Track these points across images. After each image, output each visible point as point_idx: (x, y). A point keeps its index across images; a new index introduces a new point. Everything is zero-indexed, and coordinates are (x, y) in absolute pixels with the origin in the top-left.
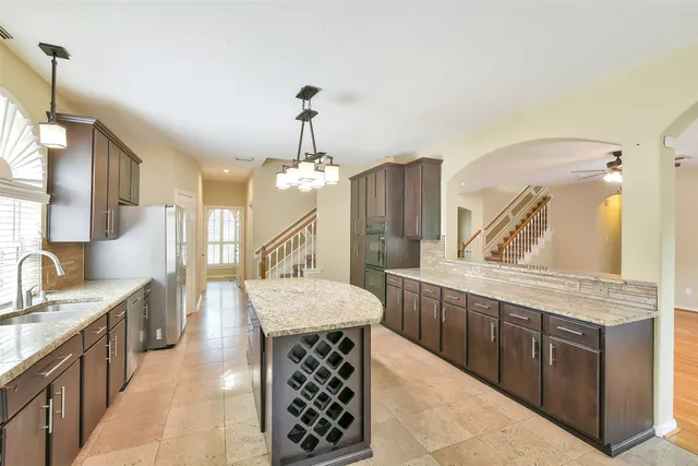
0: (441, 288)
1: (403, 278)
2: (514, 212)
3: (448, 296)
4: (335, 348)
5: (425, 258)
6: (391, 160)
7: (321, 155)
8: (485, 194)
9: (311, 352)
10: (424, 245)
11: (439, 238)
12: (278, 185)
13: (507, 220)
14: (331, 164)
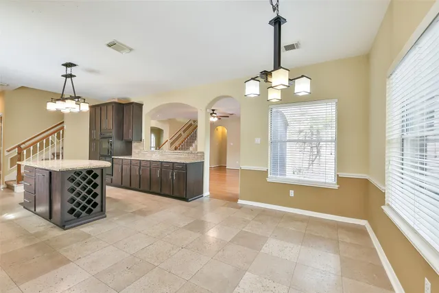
0: (140, 161)
1: (122, 159)
2: (184, 131)
3: (143, 164)
4: (90, 177)
5: (134, 150)
6: (116, 101)
7: (79, 97)
8: (170, 121)
9: (78, 178)
10: (134, 144)
11: (141, 141)
12: (48, 108)
13: (181, 135)
14: (84, 102)
